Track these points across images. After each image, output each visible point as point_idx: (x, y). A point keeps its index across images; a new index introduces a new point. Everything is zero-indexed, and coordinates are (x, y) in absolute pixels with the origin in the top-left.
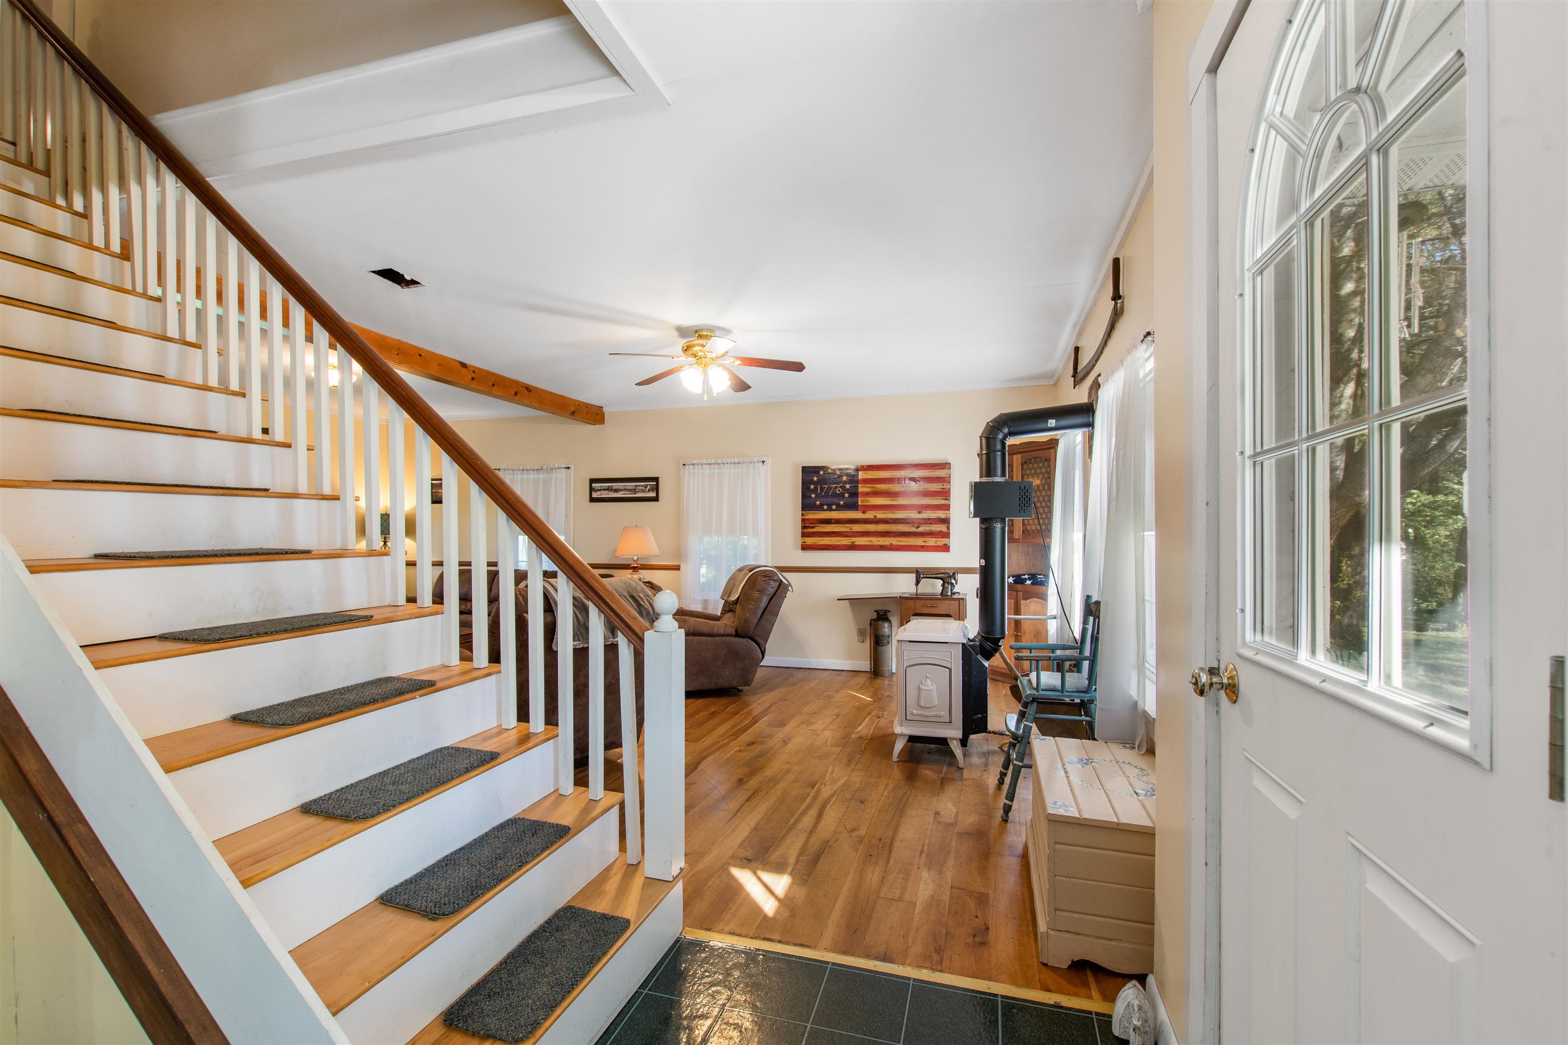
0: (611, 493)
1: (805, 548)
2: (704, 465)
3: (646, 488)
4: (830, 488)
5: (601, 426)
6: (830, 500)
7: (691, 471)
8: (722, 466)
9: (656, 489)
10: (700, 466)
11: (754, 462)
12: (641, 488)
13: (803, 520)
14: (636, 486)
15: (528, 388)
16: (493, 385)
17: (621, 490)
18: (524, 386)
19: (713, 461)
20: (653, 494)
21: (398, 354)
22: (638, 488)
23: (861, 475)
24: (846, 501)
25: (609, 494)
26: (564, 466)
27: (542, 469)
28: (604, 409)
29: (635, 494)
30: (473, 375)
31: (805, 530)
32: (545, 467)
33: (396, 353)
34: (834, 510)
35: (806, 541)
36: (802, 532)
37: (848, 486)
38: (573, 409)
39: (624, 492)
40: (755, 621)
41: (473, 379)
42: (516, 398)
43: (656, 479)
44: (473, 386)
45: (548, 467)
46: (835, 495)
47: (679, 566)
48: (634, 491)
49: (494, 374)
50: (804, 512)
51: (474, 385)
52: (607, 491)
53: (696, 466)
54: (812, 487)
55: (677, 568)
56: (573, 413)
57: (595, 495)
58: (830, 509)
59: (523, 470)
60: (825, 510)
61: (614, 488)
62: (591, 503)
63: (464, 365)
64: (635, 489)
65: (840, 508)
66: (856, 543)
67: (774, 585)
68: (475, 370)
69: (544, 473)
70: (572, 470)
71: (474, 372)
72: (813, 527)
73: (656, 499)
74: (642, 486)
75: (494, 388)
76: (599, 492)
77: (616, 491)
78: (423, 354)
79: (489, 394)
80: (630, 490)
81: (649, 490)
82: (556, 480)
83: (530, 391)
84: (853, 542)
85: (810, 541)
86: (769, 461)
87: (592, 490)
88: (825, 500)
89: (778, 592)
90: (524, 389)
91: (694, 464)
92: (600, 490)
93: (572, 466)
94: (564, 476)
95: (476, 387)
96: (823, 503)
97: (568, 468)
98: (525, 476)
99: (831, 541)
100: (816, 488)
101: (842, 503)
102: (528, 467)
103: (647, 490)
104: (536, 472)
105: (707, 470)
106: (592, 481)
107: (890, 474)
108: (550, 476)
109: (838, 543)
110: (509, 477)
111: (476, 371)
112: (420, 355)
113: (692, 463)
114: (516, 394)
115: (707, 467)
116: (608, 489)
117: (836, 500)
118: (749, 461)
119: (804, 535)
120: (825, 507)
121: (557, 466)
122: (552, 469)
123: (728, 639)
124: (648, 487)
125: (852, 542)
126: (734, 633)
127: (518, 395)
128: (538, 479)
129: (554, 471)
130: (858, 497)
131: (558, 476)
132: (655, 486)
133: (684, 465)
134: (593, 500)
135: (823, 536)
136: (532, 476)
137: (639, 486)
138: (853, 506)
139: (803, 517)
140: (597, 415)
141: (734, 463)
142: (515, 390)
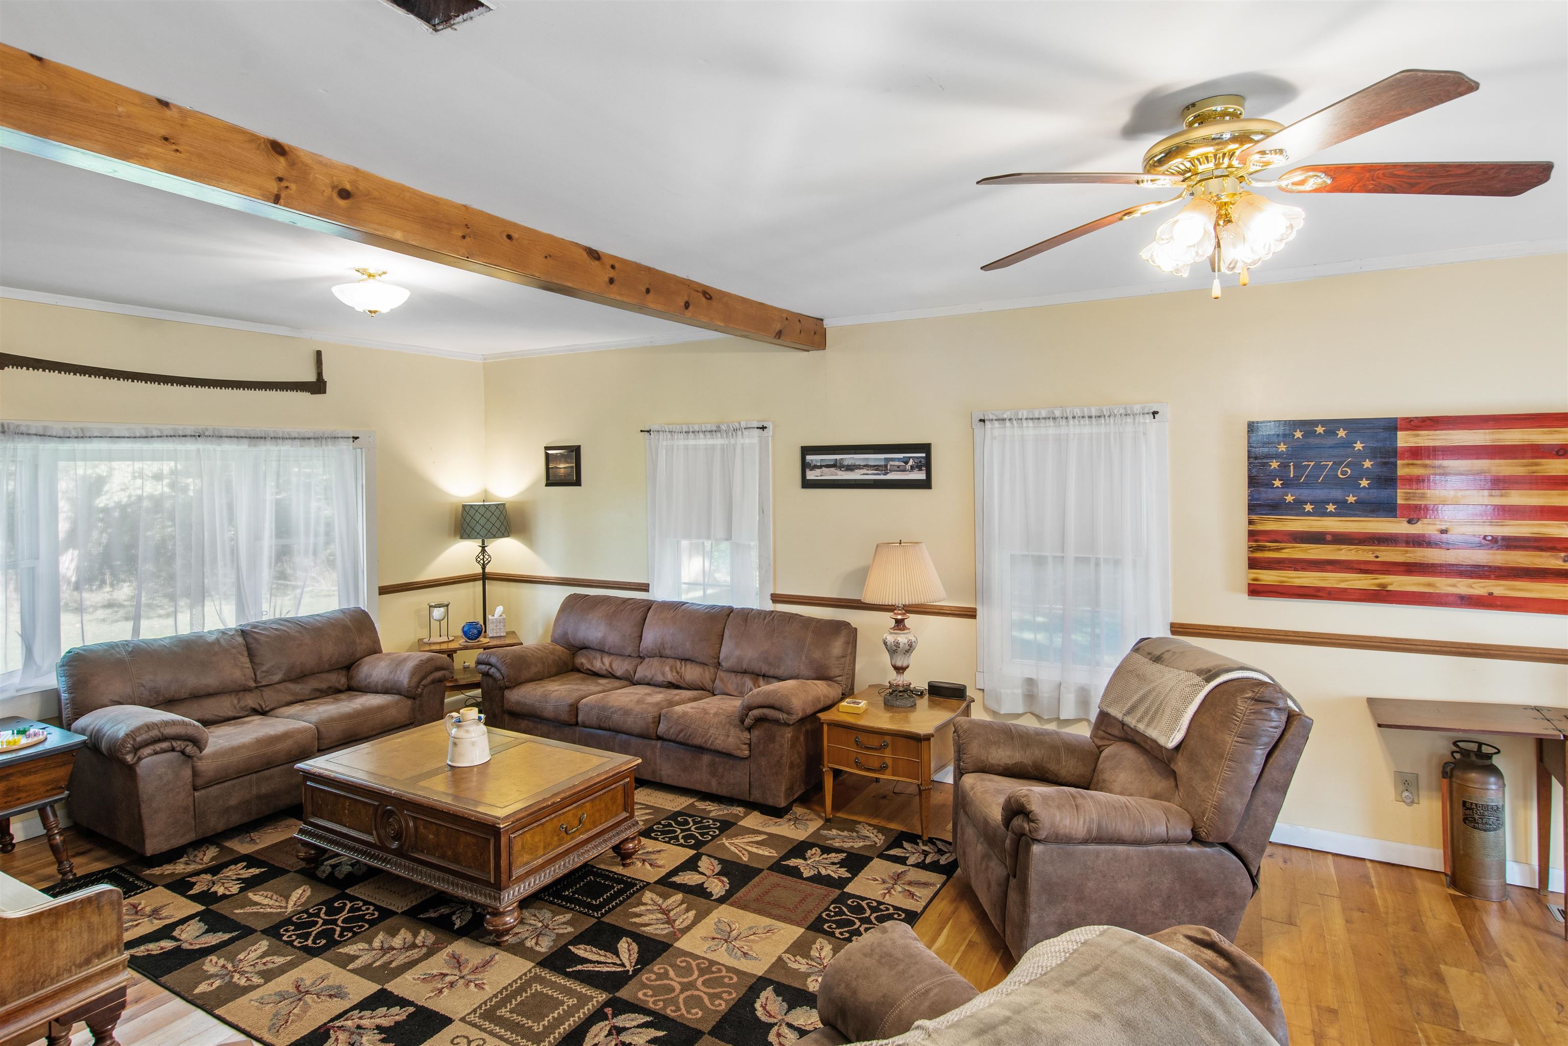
0: (840, 472)
1: (1256, 590)
2: (1024, 422)
3: (906, 463)
4: (1319, 467)
5: (821, 352)
6: (1320, 494)
7: (996, 432)
8: (1064, 422)
9: (926, 464)
10: (1015, 422)
11: (1134, 415)
12: (897, 463)
13: (1252, 535)
14: (887, 460)
15: (707, 294)
16: (648, 291)
17: (858, 467)
18: (701, 289)
19: (1044, 414)
20: (921, 476)
21: (464, 237)
22: (891, 463)
23: (1404, 439)
24: (1363, 494)
25: (836, 475)
26: (756, 424)
27: (718, 430)
28: (825, 322)
29: (886, 474)
30: (612, 273)
31: (1259, 555)
32: (723, 427)
33: (461, 234)
34: (1331, 514)
35: (1260, 577)
36: (1249, 559)
37: (1367, 464)
38: (778, 327)
39: (865, 471)
40: (1239, 805)
41: (611, 281)
42: (688, 313)
43: (926, 448)
44: (612, 296)
45: (729, 426)
46: (1333, 481)
47: (974, 610)
48: (884, 468)
49: (649, 270)
50: (1254, 517)
51: (613, 293)
52: (833, 469)
53: (1008, 423)
54: (1274, 464)
55: (970, 614)
56: (779, 334)
57: (811, 475)
58: (1320, 511)
59: (687, 432)
60: (1309, 514)
61: (846, 463)
62: (804, 490)
63: (594, 255)
64: (886, 466)
65: (1344, 510)
66: (1390, 588)
67: (1277, 720)
68: (615, 264)
69: (722, 437)
70: (769, 432)
71: (613, 267)
72: (1278, 550)
73: (926, 484)
74: (899, 460)
75: (650, 297)
76: (818, 470)
77: (850, 468)
78: (515, 236)
79: (641, 308)
80: (876, 467)
81: (912, 467)
82: (743, 448)
83: (710, 298)
84: (1384, 586)
85: (1269, 577)
86: (1166, 411)
87: (805, 466)
88: (1305, 493)
89: (1288, 736)
90: (701, 295)
91: (1004, 420)
92: (820, 467)
93: (770, 425)
94: (755, 441)
95: (618, 298)
96: (1303, 498)
97: (763, 428)
98: (691, 442)
99: (1324, 579)
100: (1284, 466)
101: (1351, 499)
102: (696, 428)
103: (908, 467)
104: (708, 435)
105: (1030, 430)
106: (806, 450)
107: (1488, 437)
108: (733, 441)
109: (1343, 585)
110: (665, 443)
111: (617, 265)
112: (509, 237)
113: (1001, 417)
114: (687, 305)
115: (1031, 423)
116: (834, 466)
117: (1337, 494)
118: (1122, 411)
119: (1253, 564)
120: (1309, 508)
121: (743, 425)
122: (735, 430)
123: (1175, 849)
124: (911, 462)
125: (1379, 585)
126: (1188, 834)
127: (691, 308)
128: (713, 447)
129: (739, 433)
130: (1395, 488)
131: (747, 441)
132: (923, 461)
133: (982, 421)
134: (807, 484)
135: (1303, 569)
136: (702, 441)
137: (893, 460)
138: (1388, 509)
139: (1252, 528)
140: (815, 333)
141: (1090, 417)
142: (686, 298)
